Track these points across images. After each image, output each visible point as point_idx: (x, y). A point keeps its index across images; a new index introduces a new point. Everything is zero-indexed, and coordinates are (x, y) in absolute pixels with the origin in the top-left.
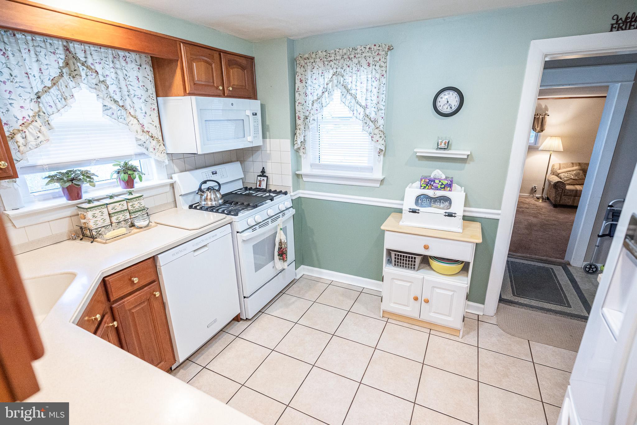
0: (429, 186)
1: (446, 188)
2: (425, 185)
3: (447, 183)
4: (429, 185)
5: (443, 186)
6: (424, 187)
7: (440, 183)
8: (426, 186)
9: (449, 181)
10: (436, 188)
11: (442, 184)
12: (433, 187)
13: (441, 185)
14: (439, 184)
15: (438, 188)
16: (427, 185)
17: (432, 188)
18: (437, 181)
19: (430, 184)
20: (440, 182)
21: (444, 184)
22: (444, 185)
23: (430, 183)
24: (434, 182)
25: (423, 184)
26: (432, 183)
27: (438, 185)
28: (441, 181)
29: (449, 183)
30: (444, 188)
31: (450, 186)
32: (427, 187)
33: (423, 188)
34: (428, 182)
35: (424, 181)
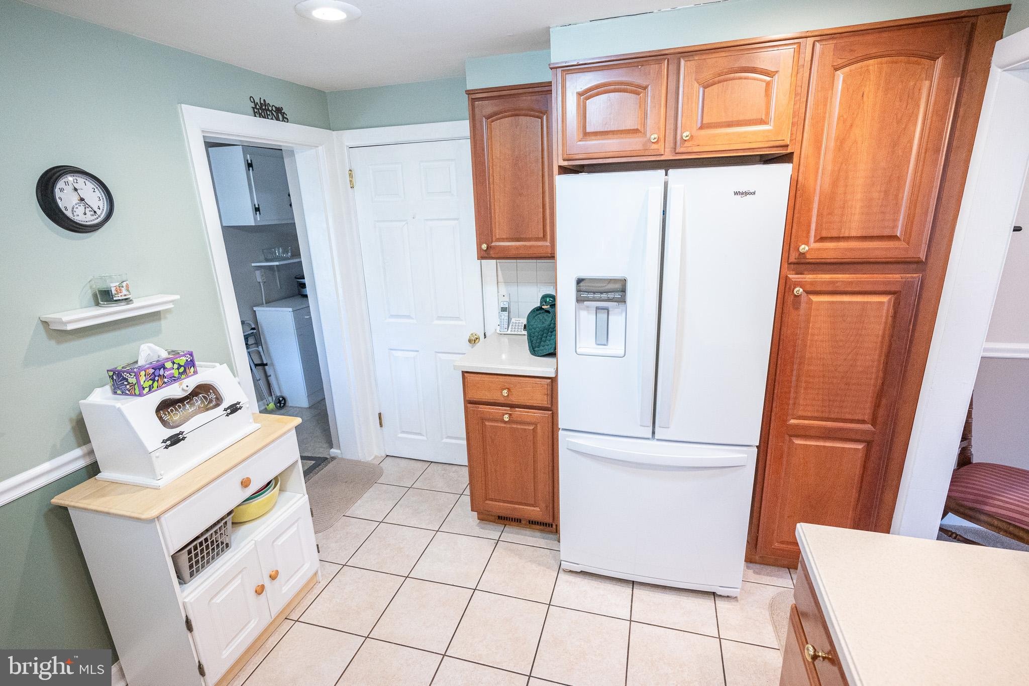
0: (158, 381)
1: (188, 371)
2: (151, 382)
3: (187, 360)
4: (157, 378)
5: (182, 370)
6: (150, 386)
7: (176, 366)
8: (153, 384)
9: (188, 356)
10: (174, 379)
11: (180, 366)
12: (166, 380)
13: (178, 369)
14: (173, 369)
15: (175, 377)
16: (154, 380)
17: (165, 383)
18: (168, 365)
19: (159, 376)
20: (174, 363)
21: (182, 363)
22: (182, 366)
23: (157, 374)
24: (165, 368)
25: (146, 382)
26: (162, 372)
27: (173, 371)
28: (175, 361)
29: (189, 360)
30: (185, 371)
31: (191, 363)
32: (155, 384)
33: (147, 390)
34: (153, 373)
35: (145, 376)
